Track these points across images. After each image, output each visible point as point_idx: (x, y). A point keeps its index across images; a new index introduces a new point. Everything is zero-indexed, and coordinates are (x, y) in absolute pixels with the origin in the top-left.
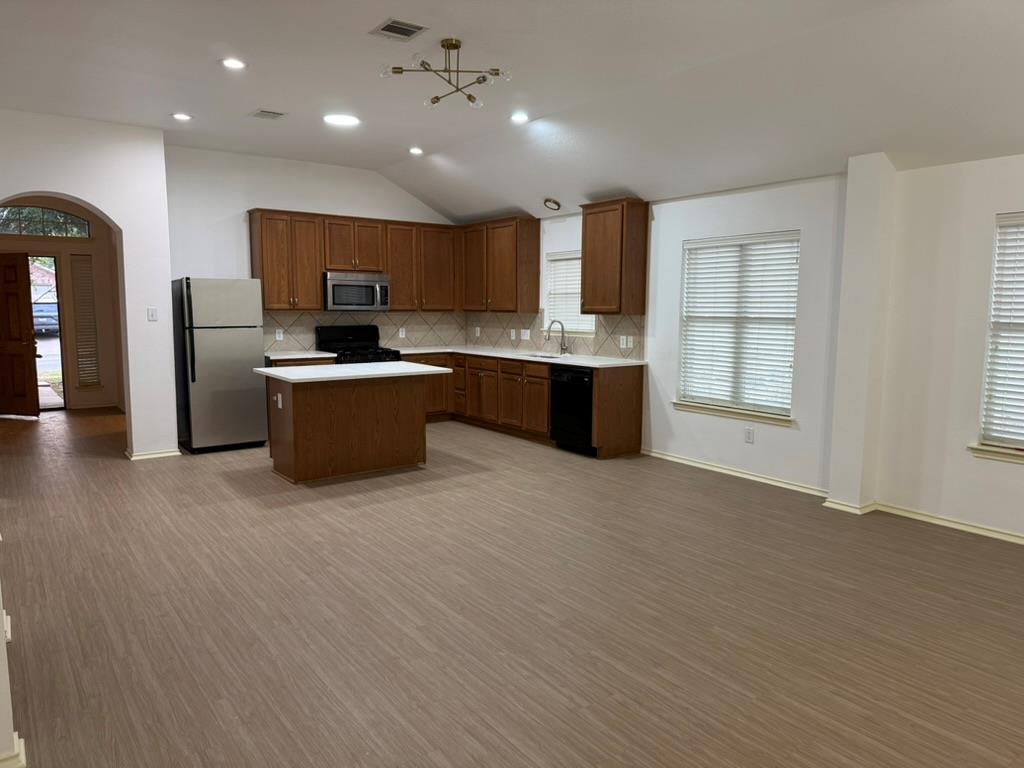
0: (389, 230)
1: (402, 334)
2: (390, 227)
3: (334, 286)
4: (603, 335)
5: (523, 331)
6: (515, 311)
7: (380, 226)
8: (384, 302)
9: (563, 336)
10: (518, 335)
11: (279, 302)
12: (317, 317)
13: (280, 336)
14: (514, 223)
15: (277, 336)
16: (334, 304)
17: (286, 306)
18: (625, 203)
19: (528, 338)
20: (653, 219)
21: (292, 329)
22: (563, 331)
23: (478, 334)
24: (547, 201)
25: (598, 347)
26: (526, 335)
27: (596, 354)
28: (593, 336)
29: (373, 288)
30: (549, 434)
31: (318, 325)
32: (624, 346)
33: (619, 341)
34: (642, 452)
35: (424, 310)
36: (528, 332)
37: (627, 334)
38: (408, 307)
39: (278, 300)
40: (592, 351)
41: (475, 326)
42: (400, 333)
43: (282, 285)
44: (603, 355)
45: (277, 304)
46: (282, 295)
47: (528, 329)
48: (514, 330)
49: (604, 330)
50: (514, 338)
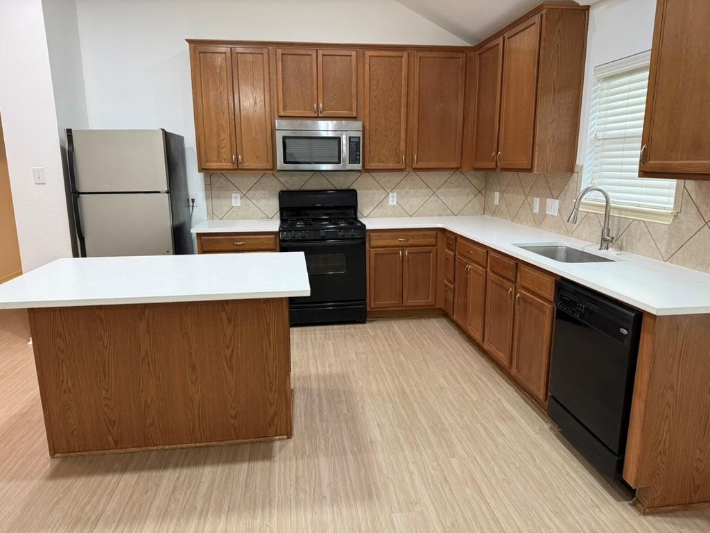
0: (366, 59)
1: (393, 201)
2: (368, 53)
3: (284, 138)
4: (690, 220)
5: (549, 201)
6: (530, 170)
7: (354, 53)
8: (353, 159)
9: (607, 216)
10: (543, 206)
11: (219, 159)
12: (282, 179)
13: (236, 201)
15: (233, 201)
16: (285, 162)
17: (229, 166)
19: (556, 213)
21: (251, 194)
22: (606, 207)
23: (497, 202)
25: (674, 247)
26: (553, 207)
27: (670, 258)
28: (668, 221)
29: (339, 139)
31: (285, 189)
35: (416, 170)
36: (557, 202)
39: (218, 157)
40: (663, 250)
41: (495, 191)
42: (390, 199)
43: (222, 138)
44: (684, 263)
45: (217, 162)
46: (223, 150)
47: (557, 199)
48: (538, 199)
49: (694, 211)
50: (537, 212)
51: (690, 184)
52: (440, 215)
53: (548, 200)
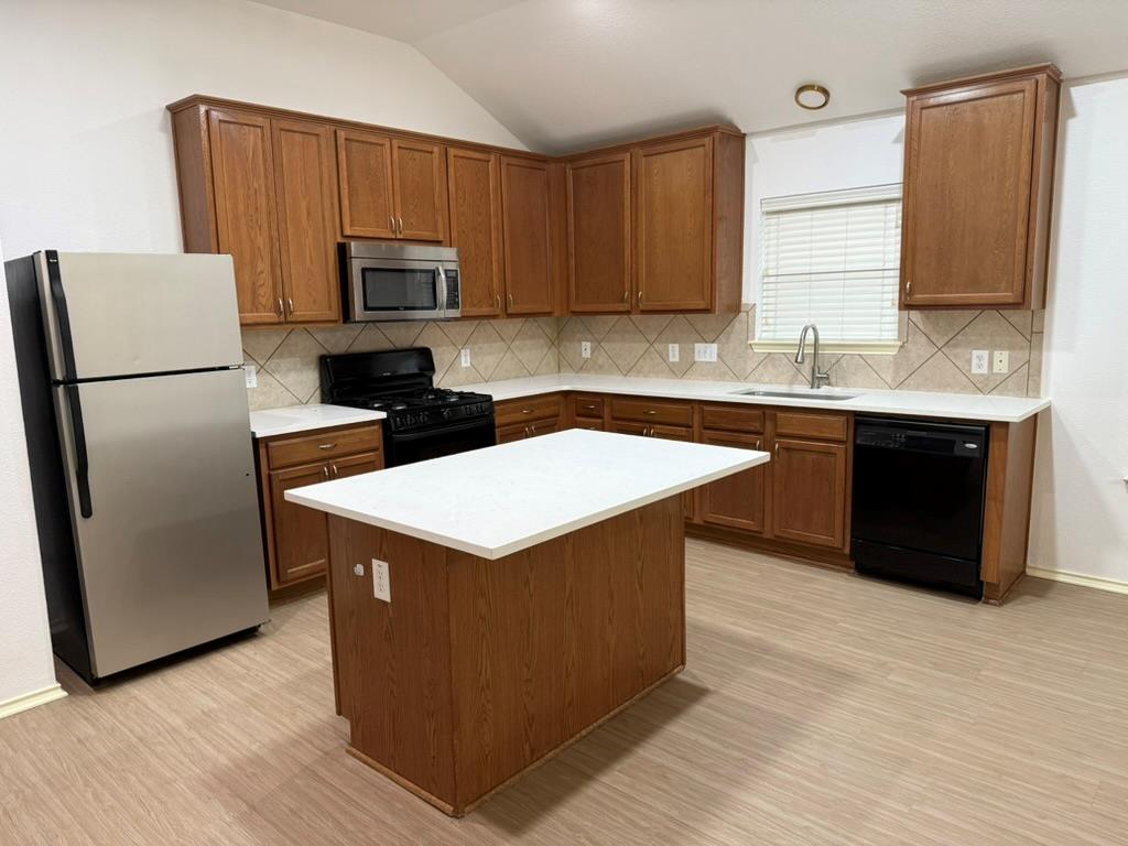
0: (451, 160)
1: (465, 360)
2: (452, 151)
3: (364, 271)
4: (920, 348)
5: (699, 347)
6: (708, 310)
7: (436, 149)
8: (452, 304)
9: (817, 353)
10: (687, 352)
11: (255, 308)
12: (320, 337)
13: (252, 380)
14: (707, 140)
16: (366, 308)
17: (270, 316)
18: (1042, 77)
19: (714, 359)
20: (1072, 114)
22: (816, 344)
23: (587, 354)
24: (801, 90)
25: (903, 375)
26: (707, 352)
27: (900, 385)
28: (894, 352)
29: (434, 274)
30: (847, 551)
31: (325, 352)
32: (985, 370)
33: (969, 362)
34: (1029, 572)
36: (714, 347)
37: (993, 346)
38: (485, 310)
39: (253, 303)
40: (889, 380)
41: (580, 341)
42: (463, 359)
43: (259, 270)
44: (917, 387)
45: (252, 312)
46: (261, 291)
47: (713, 342)
48: (677, 346)
49: (924, 339)
50: (677, 359)
51: (915, 315)
52: (517, 377)
53: (697, 345)
